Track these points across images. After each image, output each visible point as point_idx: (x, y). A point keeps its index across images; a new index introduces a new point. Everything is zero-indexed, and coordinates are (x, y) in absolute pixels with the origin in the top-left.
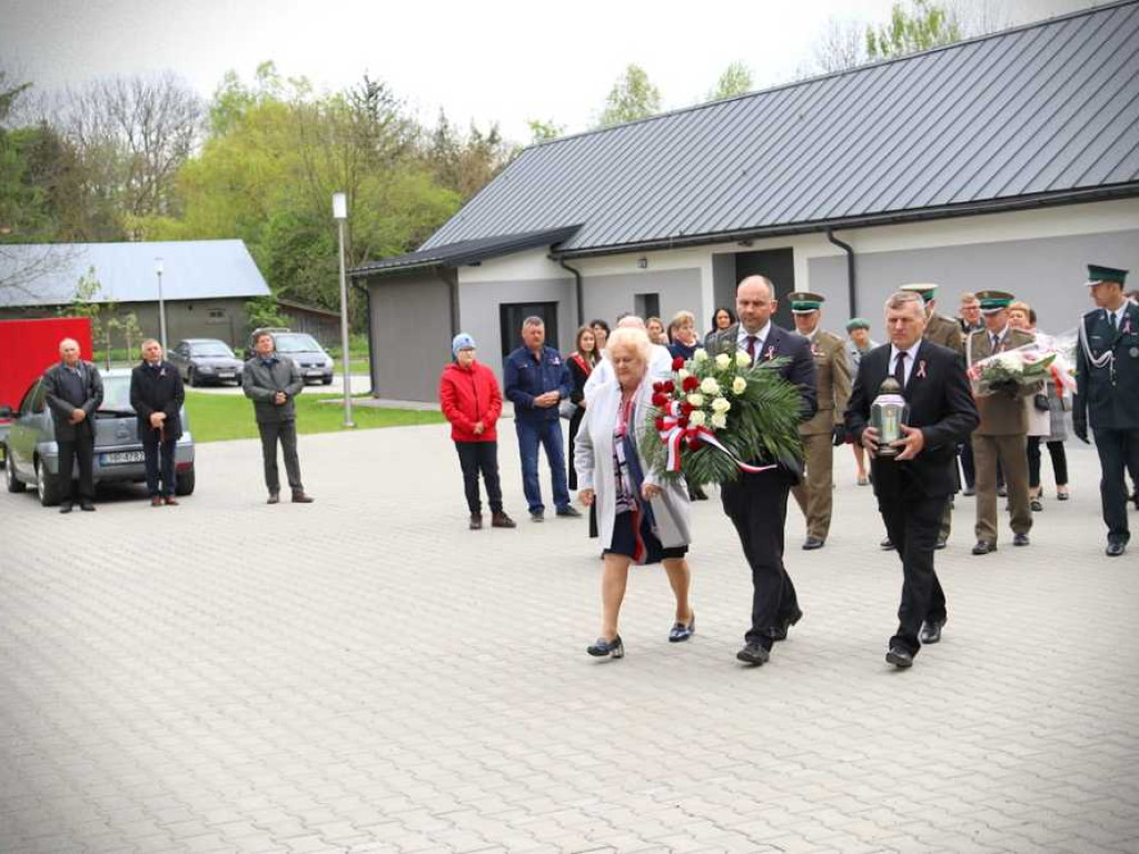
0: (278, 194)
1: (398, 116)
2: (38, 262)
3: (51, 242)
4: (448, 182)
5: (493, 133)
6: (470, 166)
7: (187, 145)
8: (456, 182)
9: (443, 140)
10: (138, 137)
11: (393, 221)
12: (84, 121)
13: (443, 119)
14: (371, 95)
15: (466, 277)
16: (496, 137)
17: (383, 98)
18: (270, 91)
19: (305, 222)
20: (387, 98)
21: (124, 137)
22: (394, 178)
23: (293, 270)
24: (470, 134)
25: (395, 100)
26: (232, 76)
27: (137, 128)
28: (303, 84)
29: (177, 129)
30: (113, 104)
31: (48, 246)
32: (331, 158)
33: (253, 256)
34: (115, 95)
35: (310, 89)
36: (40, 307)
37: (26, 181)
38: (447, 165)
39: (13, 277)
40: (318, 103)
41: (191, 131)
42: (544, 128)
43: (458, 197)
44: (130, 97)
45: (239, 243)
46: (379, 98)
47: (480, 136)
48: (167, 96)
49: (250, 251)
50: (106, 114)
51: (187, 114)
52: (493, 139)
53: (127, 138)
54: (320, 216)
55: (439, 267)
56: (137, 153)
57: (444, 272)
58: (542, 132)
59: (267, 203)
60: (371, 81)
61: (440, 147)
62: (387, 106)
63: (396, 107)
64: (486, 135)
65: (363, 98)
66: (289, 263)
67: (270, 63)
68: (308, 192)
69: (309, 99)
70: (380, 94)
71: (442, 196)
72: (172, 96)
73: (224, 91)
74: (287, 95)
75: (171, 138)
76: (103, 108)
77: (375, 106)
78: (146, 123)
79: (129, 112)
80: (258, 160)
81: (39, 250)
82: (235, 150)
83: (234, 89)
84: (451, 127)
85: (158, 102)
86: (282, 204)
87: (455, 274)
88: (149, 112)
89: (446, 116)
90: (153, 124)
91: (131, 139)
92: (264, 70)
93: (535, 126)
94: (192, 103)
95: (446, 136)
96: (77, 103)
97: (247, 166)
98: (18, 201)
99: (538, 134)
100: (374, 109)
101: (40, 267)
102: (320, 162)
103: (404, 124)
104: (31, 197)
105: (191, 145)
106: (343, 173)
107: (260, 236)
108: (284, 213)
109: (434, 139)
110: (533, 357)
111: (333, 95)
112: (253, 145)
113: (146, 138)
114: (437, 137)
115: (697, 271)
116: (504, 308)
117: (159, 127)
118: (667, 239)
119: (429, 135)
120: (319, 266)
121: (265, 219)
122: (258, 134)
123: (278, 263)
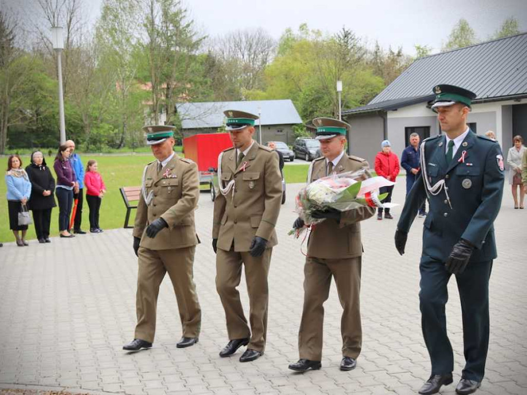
0: (306, 79)
1: (358, 45)
2: (209, 109)
3: (214, 101)
4: (379, 74)
5: (399, 52)
6: (388, 66)
7: (266, 59)
8: (382, 74)
9: (377, 55)
10: (246, 57)
11: (354, 91)
12: (225, 50)
13: (377, 46)
14: (346, 36)
15: (391, 116)
16: (401, 54)
17: (351, 38)
18: (304, 36)
19: (317, 92)
20: (353, 38)
21: (240, 56)
22: (356, 72)
23: (312, 112)
24: (389, 52)
25: (356, 38)
26: (289, 31)
27: (246, 53)
28: (318, 33)
29: (262, 52)
30: (237, 43)
31: (213, 103)
32: (329, 65)
33: (295, 106)
34: (237, 39)
35: (321, 35)
36: (210, 128)
37: (205, 76)
38: (378, 66)
39: (199, 116)
40: (323, 41)
41: (267, 54)
42: (422, 49)
43: (383, 80)
44: (244, 40)
45: (290, 101)
46: (349, 37)
47: (393, 53)
48: (259, 38)
49: (294, 104)
50: (233, 48)
51: (267, 46)
52: (399, 55)
53: (242, 57)
54: (324, 89)
55: (379, 111)
56: (246, 63)
57: (381, 114)
58: (421, 51)
59: (301, 84)
60: (346, 30)
61: (376, 58)
62: (353, 41)
63: (356, 42)
64: (396, 52)
65: (342, 37)
66: (311, 109)
67: (305, 24)
68: (319, 79)
69: (320, 39)
70: (350, 36)
71: (376, 80)
72: (261, 38)
73: (286, 36)
74: (311, 38)
75: (260, 57)
76: (232, 45)
77: (348, 41)
78: (249, 51)
79: (243, 47)
80: (297, 65)
81: (209, 105)
82: (288, 61)
83: (289, 36)
84: (380, 49)
85: (255, 41)
86: (308, 85)
87: (386, 114)
88: (251, 46)
89: (379, 45)
90: (252, 51)
91: (244, 58)
92: (303, 27)
93: (418, 48)
94: (269, 41)
95: (378, 54)
96: (222, 43)
97: (293, 69)
98: (201, 84)
99: (420, 52)
100: (347, 42)
101: (210, 111)
102: (324, 66)
103: (360, 49)
104: (206, 83)
105: (268, 59)
106: (334, 71)
107: (298, 98)
108: (309, 88)
109: (373, 55)
110: (414, 150)
111: (330, 38)
112: (296, 60)
113: (249, 57)
114: (375, 54)
115: (494, 113)
116: (407, 129)
117: (255, 52)
118: (481, 99)
119: (370, 53)
120: (323, 111)
121: (301, 91)
122: (298, 55)
123: (306, 110)
